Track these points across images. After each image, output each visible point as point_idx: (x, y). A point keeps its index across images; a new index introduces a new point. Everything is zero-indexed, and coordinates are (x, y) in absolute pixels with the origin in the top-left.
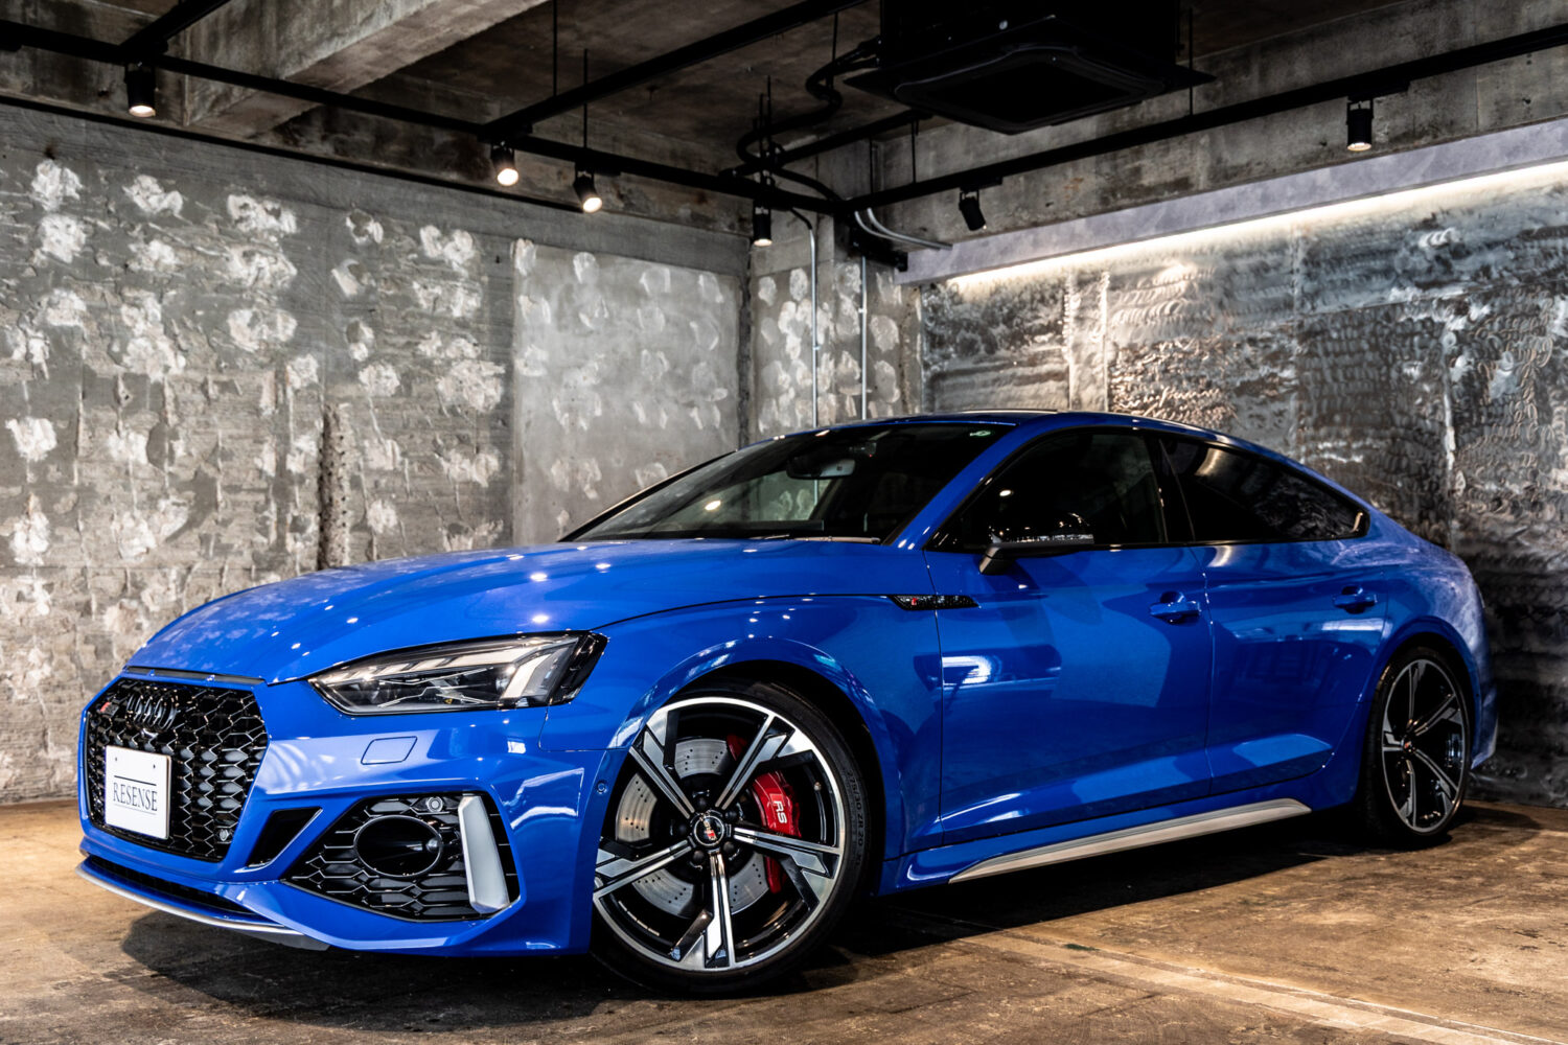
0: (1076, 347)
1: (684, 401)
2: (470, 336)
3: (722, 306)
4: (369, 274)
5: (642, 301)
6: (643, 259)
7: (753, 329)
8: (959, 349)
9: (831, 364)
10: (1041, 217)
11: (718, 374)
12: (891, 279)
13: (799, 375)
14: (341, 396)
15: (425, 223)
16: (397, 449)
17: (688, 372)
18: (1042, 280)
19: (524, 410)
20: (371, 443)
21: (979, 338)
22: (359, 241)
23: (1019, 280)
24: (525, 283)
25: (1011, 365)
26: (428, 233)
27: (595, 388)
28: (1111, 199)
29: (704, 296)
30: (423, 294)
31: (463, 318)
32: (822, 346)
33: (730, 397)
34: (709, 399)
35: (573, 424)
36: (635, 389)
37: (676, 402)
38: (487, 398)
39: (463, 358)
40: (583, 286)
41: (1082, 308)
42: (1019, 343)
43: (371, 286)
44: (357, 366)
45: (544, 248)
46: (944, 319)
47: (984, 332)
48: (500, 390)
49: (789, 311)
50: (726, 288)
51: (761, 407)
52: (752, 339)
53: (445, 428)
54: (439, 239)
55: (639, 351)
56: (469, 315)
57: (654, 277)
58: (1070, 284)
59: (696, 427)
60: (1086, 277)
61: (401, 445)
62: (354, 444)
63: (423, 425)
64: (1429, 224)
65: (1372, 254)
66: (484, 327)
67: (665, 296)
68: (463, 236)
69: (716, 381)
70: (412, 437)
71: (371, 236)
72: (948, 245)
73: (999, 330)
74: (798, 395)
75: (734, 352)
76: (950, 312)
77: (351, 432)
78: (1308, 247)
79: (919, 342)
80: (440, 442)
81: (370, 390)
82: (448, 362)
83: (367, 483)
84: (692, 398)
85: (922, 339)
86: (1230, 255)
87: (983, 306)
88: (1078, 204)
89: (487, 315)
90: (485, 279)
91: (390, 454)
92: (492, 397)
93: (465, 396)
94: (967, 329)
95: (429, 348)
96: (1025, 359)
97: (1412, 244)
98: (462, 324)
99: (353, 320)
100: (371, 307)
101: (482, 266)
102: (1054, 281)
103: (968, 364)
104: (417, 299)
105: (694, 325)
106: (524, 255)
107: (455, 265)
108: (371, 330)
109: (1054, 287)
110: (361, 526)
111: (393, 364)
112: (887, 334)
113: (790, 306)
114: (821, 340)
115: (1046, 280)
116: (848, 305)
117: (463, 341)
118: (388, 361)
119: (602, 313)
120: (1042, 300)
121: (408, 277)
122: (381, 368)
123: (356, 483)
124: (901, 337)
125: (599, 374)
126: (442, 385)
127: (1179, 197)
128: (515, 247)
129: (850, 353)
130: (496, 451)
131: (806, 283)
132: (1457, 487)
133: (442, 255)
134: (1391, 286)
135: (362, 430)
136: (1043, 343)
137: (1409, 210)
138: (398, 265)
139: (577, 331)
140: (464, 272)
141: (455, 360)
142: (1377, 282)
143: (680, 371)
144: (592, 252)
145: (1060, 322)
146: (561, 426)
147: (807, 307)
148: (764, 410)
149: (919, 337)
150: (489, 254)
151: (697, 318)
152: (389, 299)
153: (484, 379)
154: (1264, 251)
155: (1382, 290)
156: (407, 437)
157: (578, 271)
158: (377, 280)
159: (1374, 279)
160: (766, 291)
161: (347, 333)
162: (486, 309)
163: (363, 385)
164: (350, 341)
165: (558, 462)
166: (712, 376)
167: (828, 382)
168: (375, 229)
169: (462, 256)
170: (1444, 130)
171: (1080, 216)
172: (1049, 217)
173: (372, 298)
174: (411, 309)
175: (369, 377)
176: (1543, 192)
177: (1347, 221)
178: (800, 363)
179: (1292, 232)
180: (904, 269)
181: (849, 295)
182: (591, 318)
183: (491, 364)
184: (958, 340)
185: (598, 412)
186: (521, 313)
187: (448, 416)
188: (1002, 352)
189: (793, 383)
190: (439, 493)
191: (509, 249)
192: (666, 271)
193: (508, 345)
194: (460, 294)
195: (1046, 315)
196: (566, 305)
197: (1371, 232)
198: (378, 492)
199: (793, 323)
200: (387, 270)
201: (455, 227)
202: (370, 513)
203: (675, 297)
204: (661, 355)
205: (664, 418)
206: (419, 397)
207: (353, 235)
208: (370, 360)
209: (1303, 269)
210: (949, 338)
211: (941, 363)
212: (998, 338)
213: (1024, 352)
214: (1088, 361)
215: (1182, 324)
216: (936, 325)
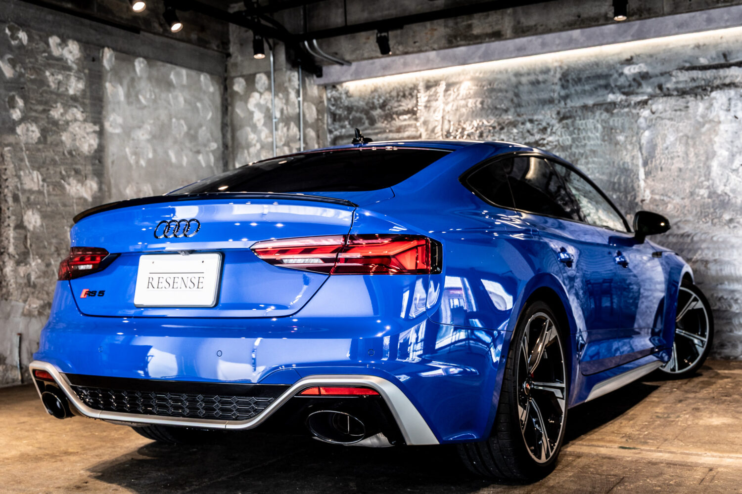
0: (425, 123)
1: (195, 149)
2: (79, 106)
3: (213, 94)
4: (20, 65)
5: (172, 89)
6: (171, 63)
7: (230, 108)
8: (351, 123)
9: (285, 129)
10: (411, 50)
11: (212, 134)
12: (312, 82)
13: (263, 136)
14: (6, 142)
15: (51, 34)
16: (40, 177)
17: (196, 132)
18: (404, 84)
19: (110, 154)
20: (25, 173)
21: (364, 117)
22: (13, 43)
23: (389, 84)
24: (109, 75)
25: (385, 132)
26: (53, 41)
27: (148, 141)
28: (454, 41)
29: (204, 87)
30: (52, 78)
31: (75, 95)
32: (279, 119)
33: (218, 148)
34: (208, 149)
35: (137, 162)
36: (169, 142)
37: (191, 150)
38: (90, 145)
39: (76, 120)
40: (140, 78)
41: (429, 101)
42: (390, 120)
43: (21, 73)
44: (15, 123)
45: (119, 54)
46: (341, 105)
47: (367, 113)
48: (97, 141)
49: (255, 98)
50: (215, 83)
51: (237, 154)
52: (229, 114)
53: (67, 164)
54: (60, 45)
55: (171, 119)
56: (78, 94)
57: (178, 75)
58: (421, 87)
59: (201, 166)
60: (430, 84)
61: (42, 175)
62: (14, 173)
63: (54, 162)
64: (629, 61)
65: (599, 77)
66: (87, 101)
67: (183, 86)
68: (73, 44)
69: (211, 138)
70: (48, 169)
71: (20, 40)
72: (349, 63)
73: (377, 113)
74: (262, 147)
75: (219, 122)
76: (346, 102)
77: (12, 166)
78: (562, 72)
79: (326, 118)
80: (64, 172)
81: (23, 139)
82: (67, 123)
83: (23, 199)
84: (199, 148)
85: (327, 117)
86: (518, 74)
87: (367, 98)
88: (434, 43)
89: (88, 94)
90: (87, 71)
91: (36, 180)
92: (92, 145)
93: (78, 144)
94: (357, 111)
95: (56, 113)
96: (394, 129)
97: (620, 71)
98: (74, 98)
99: (12, 93)
100: (22, 86)
101: (85, 63)
102: (411, 86)
104: (48, 82)
105: (199, 105)
106: (108, 57)
107: (69, 62)
108: (22, 101)
109: (411, 89)
110: (20, 226)
111: (36, 123)
112: (311, 113)
113: (256, 95)
114: (278, 115)
115: (406, 85)
116: (293, 95)
117: (75, 110)
118: (33, 121)
119: (151, 95)
120: (404, 96)
121: (43, 68)
122: (29, 125)
123: (16, 199)
124: (318, 115)
125: (151, 133)
126: (65, 137)
127: (493, 41)
128: (103, 52)
129: (295, 123)
130: (96, 179)
131: (267, 82)
132: (645, 198)
133: (62, 55)
134: (608, 94)
135: (19, 165)
136: (405, 120)
137: (618, 54)
138: (37, 60)
139: (138, 106)
140: (75, 66)
141: (71, 121)
142: (601, 92)
143: (192, 132)
144: (145, 58)
145: (415, 109)
146: (130, 164)
147: (268, 96)
148: (239, 156)
149: (326, 115)
150: (88, 55)
151: (200, 100)
152: (32, 81)
153: (88, 134)
154: (537, 73)
155: (603, 95)
156: (45, 169)
157: (138, 69)
158: (25, 69)
159: (599, 89)
160: (239, 86)
161: (9, 102)
162: (88, 90)
163: (19, 135)
164: (10, 107)
165: (130, 186)
166: (209, 135)
167: (283, 140)
168: (23, 36)
169: (73, 56)
170: (645, 13)
171: (434, 50)
172: (415, 49)
173: (22, 80)
174: (45, 88)
175: (22, 131)
176: (689, 48)
177: (584, 59)
178: (264, 128)
179: (553, 62)
180: (320, 75)
181: (293, 89)
182: (145, 98)
183: (91, 124)
184: (351, 117)
185: (151, 156)
186: (107, 93)
187: (68, 156)
188: (379, 125)
189: (259, 140)
190: (64, 205)
191: (99, 53)
192: (184, 72)
193: (100, 113)
194: (73, 80)
195: (407, 104)
196: (131, 90)
197: (597, 64)
198: (30, 204)
199: (258, 105)
200: (30, 62)
201: (69, 38)
202: (25, 218)
203: (189, 87)
204: (182, 122)
205: (185, 159)
206: (51, 143)
207: (10, 39)
208: (23, 120)
209: (559, 83)
210: (345, 116)
211: (340, 130)
212: (376, 117)
213: (393, 125)
214: (433, 131)
215: (489, 111)
216: (336, 108)
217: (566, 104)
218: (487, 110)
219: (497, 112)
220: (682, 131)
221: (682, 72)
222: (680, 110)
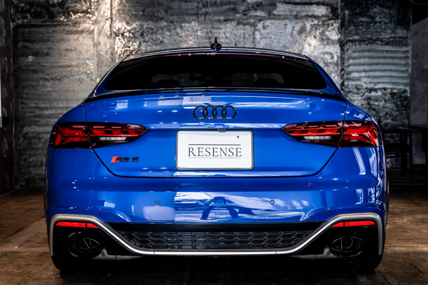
8: (33, 15)
21: (45, 12)
25: (63, 25)
42: (67, 15)
47: (47, 9)
79: (9, 10)
85: (11, 8)
94: (38, 7)
96: (70, 23)
103: (38, 22)
124: (5, 6)
134: (235, 14)
145: (89, 10)
149: (9, 7)
159: (229, 11)
184: (32, 11)
188: (58, 19)
195: (82, 6)
210: (27, 9)
211: (22, 20)
212: (55, 13)
213: (70, 20)
214: (103, 27)
215: (149, 17)
216: (19, 2)
217: (205, 18)
218: (147, 16)
219: (155, 19)
220: (282, 43)
221: (283, 5)
222: (281, 29)
